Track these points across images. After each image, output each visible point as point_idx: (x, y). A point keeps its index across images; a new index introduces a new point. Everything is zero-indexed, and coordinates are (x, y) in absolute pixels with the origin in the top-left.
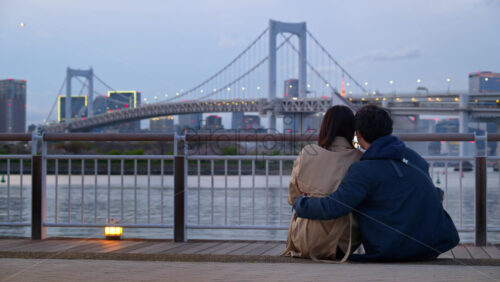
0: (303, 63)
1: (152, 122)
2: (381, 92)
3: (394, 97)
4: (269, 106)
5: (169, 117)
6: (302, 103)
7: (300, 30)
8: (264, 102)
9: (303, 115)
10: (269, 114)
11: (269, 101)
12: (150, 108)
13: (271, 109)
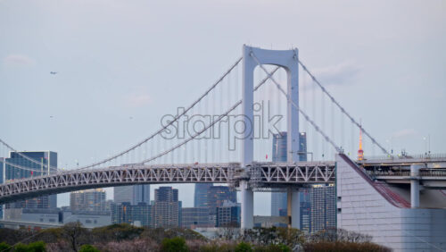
0: (294, 111)
1: (73, 198)
2: (409, 153)
3: (428, 161)
4: (243, 175)
5: (99, 190)
6: (291, 170)
7: (289, 61)
8: (235, 167)
9: (293, 187)
10: (243, 186)
11: (242, 166)
12: (67, 177)
13: (247, 179)
